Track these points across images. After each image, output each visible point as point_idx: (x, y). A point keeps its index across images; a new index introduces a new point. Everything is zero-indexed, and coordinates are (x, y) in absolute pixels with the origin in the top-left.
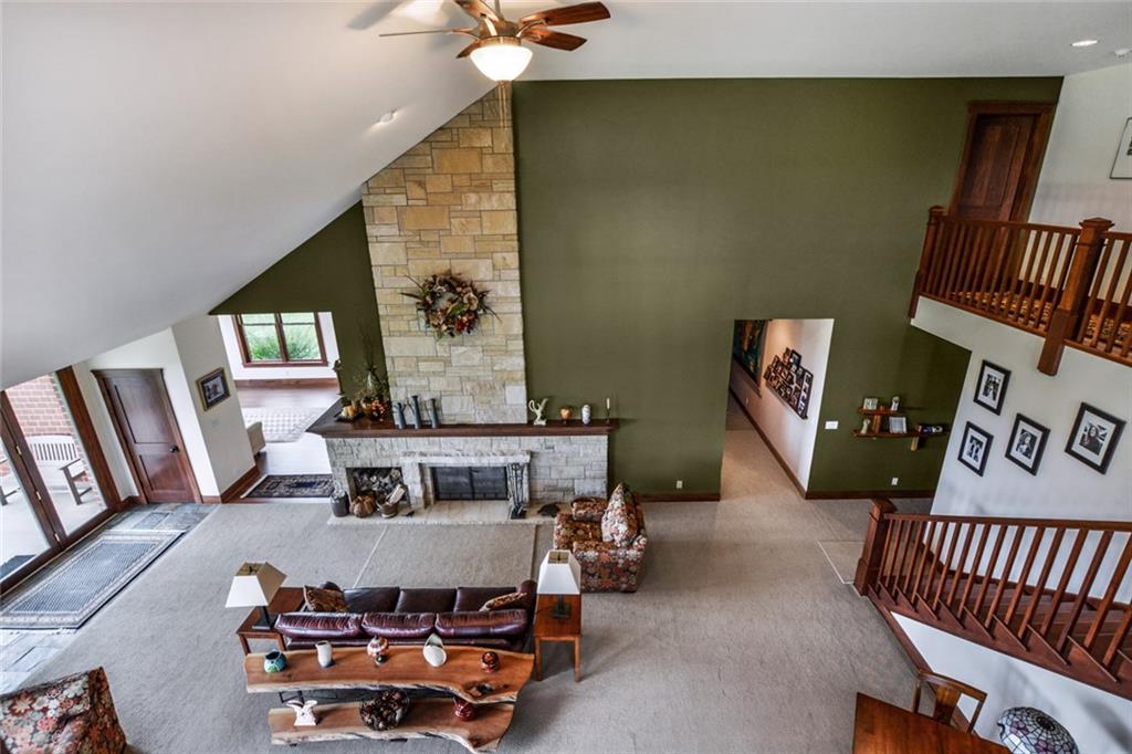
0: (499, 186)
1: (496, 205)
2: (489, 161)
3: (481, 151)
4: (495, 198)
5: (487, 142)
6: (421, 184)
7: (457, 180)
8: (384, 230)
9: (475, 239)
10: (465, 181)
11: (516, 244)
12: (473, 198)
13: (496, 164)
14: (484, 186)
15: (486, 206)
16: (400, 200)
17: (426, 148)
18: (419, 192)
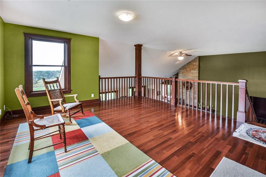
0: (196, 69)
1: (195, 72)
2: (195, 66)
3: (194, 65)
4: (195, 71)
5: (195, 64)
6: (186, 69)
7: (190, 69)
8: (181, 75)
9: (192, 76)
10: (191, 69)
11: (198, 78)
12: (192, 71)
13: (196, 67)
14: (194, 69)
15: (194, 72)
16: (183, 71)
17: (187, 65)
18: (185, 70)
